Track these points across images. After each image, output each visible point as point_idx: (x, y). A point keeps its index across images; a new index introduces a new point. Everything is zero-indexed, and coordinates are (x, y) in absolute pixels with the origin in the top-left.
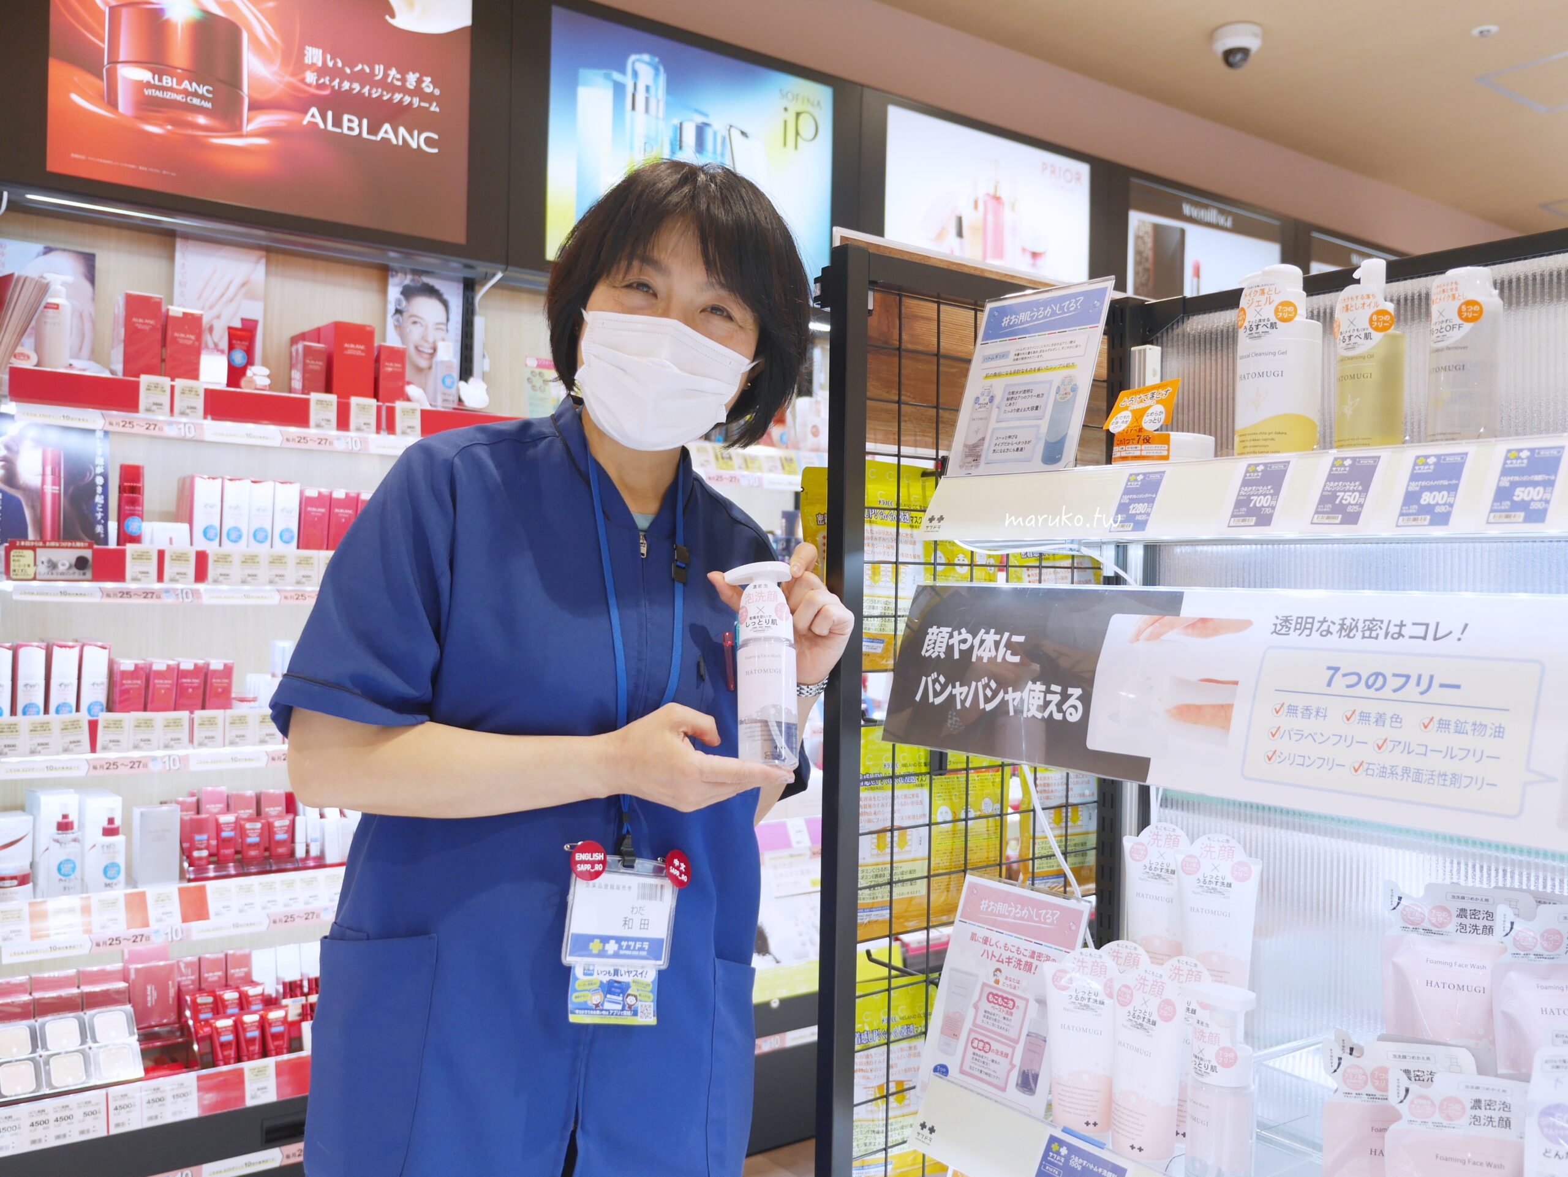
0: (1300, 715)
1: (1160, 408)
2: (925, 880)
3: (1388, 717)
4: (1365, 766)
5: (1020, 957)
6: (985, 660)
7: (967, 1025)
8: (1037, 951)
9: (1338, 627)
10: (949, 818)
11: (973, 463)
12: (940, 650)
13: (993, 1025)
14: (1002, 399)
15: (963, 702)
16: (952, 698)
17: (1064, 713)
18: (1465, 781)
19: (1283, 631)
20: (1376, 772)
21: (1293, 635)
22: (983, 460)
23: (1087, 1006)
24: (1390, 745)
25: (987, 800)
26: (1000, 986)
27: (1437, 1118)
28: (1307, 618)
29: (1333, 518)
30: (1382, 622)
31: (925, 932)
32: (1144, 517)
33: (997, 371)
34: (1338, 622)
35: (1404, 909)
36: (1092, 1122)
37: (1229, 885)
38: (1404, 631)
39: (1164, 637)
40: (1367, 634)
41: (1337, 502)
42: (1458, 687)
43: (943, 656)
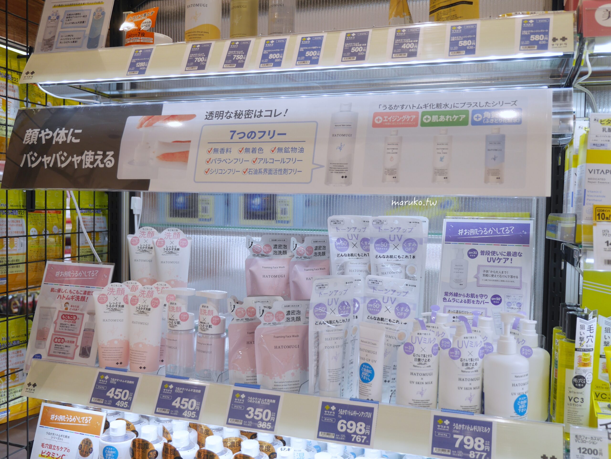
0: (219, 152)
1: (149, 20)
2: (24, 265)
3: (257, 149)
4: (248, 170)
5: (79, 295)
6: (60, 143)
7: (51, 332)
8: (87, 291)
9: (234, 114)
10: (36, 234)
11: (49, 48)
12: (34, 140)
13: (66, 329)
14: (64, 17)
15: (48, 165)
16: (42, 163)
17: (105, 164)
18: (289, 171)
19: (210, 118)
20: (253, 172)
21: (215, 119)
22: (54, 46)
23: (116, 309)
24: (258, 160)
25: (55, 227)
26: (68, 310)
27: (275, 321)
28: (221, 112)
29: (233, 65)
30: (253, 111)
31: (26, 291)
32: (144, 68)
33: (61, 4)
34: (234, 112)
35: (254, 247)
36: (119, 362)
37: (178, 249)
38: (262, 114)
39: (154, 125)
40: (247, 116)
41: (234, 59)
42: (285, 134)
43: (35, 143)
